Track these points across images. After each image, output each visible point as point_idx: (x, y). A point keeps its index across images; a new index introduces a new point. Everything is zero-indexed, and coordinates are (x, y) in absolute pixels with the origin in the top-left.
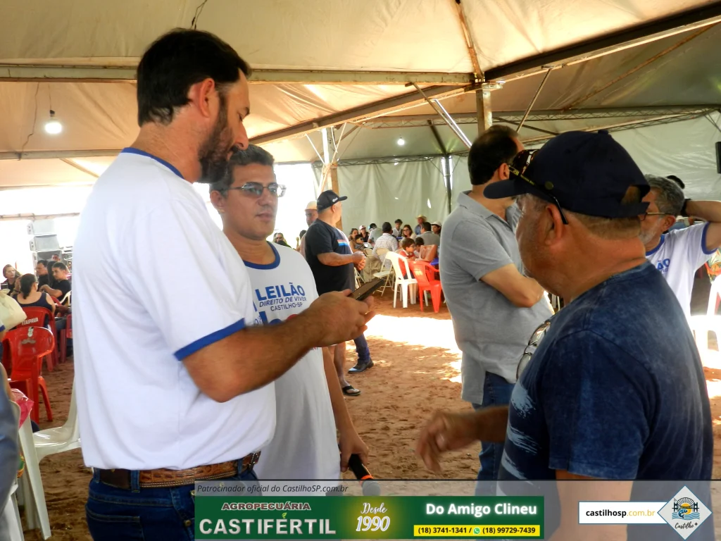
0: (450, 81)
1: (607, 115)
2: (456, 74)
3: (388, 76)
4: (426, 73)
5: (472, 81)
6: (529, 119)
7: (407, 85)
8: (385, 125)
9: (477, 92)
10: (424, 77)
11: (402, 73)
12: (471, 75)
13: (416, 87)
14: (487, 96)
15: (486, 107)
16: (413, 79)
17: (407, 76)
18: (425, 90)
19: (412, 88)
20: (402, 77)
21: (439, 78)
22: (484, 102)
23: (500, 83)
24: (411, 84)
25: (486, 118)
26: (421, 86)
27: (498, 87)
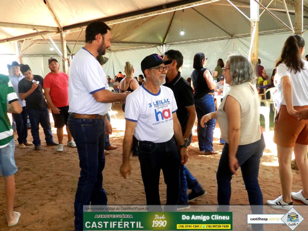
0: (50, 29)
1: (123, 45)
2: (52, 28)
3: (26, 26)
4: (40, 26)
5: (59, 30)
6: (78, 43)
7: (33, 30)
8: (41, 43)
9: (61, 34)
10: (40, 27)
11: (31, 25)
12: (58, 28)
13: (37, 31)
14: (64, 36)
15: (64, 39)
16: (35, 28)
17: (34, 27)
18: (41, 32)
19: (35, 31)
20: (31, 27)
21: (46, 28)
22: (63, 38)
23: (68, 32)
24: (35, 29)
25: (64, 43)
26: (39, 31)
27: (67, 33)
